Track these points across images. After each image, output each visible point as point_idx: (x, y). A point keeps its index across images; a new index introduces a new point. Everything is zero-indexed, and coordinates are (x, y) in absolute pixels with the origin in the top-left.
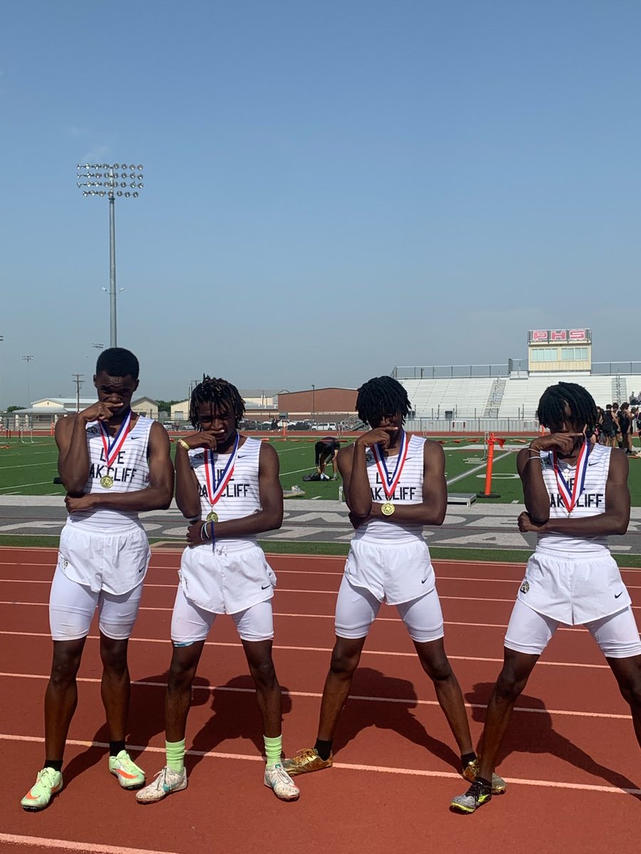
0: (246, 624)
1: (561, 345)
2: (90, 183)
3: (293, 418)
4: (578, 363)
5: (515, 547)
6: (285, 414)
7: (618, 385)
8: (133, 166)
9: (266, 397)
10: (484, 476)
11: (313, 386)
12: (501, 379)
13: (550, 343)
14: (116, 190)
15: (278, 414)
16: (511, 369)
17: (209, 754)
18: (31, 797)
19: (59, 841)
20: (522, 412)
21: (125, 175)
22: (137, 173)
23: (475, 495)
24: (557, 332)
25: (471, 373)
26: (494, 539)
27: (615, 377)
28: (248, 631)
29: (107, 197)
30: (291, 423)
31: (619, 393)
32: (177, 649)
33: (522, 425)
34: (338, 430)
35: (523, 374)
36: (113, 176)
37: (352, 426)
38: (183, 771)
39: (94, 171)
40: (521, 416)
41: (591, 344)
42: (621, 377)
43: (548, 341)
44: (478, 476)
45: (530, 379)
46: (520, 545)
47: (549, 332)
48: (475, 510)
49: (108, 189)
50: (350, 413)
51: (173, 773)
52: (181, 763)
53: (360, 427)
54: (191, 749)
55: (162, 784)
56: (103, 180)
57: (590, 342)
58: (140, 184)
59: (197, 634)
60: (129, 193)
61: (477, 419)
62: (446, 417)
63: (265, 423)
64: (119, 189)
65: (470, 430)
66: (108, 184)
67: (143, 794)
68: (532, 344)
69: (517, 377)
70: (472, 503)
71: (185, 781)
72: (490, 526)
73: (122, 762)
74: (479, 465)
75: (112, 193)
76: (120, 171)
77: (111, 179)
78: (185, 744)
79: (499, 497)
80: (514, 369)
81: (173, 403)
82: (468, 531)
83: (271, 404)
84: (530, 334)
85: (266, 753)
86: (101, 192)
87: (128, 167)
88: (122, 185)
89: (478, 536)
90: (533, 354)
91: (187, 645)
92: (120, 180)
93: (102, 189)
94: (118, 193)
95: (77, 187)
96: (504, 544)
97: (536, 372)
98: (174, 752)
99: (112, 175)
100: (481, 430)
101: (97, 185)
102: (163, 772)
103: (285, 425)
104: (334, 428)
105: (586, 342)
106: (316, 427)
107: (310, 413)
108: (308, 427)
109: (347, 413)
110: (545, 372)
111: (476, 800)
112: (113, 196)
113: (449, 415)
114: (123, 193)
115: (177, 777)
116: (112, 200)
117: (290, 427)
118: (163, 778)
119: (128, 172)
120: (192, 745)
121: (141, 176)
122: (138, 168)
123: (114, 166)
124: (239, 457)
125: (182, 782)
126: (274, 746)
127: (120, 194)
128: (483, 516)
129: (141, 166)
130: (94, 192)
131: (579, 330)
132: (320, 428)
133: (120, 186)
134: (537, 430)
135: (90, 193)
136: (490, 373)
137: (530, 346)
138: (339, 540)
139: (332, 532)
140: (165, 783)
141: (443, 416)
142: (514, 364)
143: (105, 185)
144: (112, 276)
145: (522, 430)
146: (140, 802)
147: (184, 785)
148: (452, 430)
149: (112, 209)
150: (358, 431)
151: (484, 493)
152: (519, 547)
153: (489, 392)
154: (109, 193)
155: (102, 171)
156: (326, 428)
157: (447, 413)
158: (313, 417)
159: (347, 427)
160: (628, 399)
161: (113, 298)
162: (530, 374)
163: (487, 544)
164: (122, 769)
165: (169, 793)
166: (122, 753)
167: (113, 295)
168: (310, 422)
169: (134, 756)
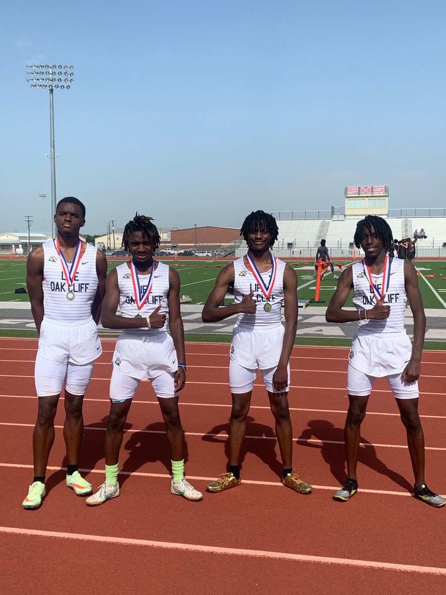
0: (162, 387)
1: (368, 197)
2: (36, 79)
3: (182, 248)
4: (379, 209)
5: (335, 336)
6: (176, 245)
7: (406, 225)
8: (66, 66)
9: (163, 233)
10: (314, 288)
11: (196, 225)
12: (326, 220)
13: (360, 195)
14: (54, 84)
15: (171, 245)
16: (333, 213)
17: (134, 474)
18: (27, 500)
19: (36, 531)
20: (340, 244)
21: (61, 73)
22: (70, 72)
23: (309, 301)
24: (365, 188)
25: (305, 217)
26: (321, 331)
27: (404, 219)
28: (163, 391)
29: (48, 88)
30: (180, 251)
31: (406, 230)
32: (114, 404)
33: (340, 253)
34: (213, 256)
35: (341, 217)
36: (52, 74)
37: (223, 254)
38: (116, 485)
39: (38, 70)
40: (340, 246)
41: (388, 196)
42: (408, 219)
43: (359, 194)
44: (310, 288)
45: (346, 220)
46: (338, 335)
47: (359, 188)
48: (308, 311)
49: (49, 83)
50: (221, 244)
51: (110, 486)
52: (115, 479)
53: (229, 254)
54: (121, 471)
55: (103, 493)
56: (45, 76)
57: (387, 195)
58: (71, 80)
59: (127, 394)
60: (63, 86)
61: (309, 249)
62: (288, 247)
63: (162, 251)
64: (56, 83)
65: (305, 256)
66: (49, 79)
67: (90, 500)
68: (347, 196)
69: (337, 219)
70: (306, 306)
71: (118, 491)
72: (318, 322)
73: (75, 479)
74: (311, 280)
75: (52, 86)
76: (57, 70)
77: (51, 76)
78: (118, 467)
79: (325, 302)
80: (335, 213)
81: (96, 237)
82: (304, 325)
83: (166, 238)
84: (346, 189)
85: (173, 471)
86: (44, 85)
87: (63, 67)
88: (58, 80)
89: (311, 329)
90: (349, 203)
91: (121, 402)
92: (57, 77)
93: (44, 83)
94: (56, 86)
95: (26, 81)
96: (328, 334)
97: (350, 215)
98: (111, 472)
99: (51, 72)
100: (312, 256)
101: (41, 80)
102: (104, 485)
103: (176, 252)
104: (210, 255)
105: (384, 195)
106: (197, 254)
107: (193, 244)
108: (192, 254)
109: (219, 244)
110: (356, 215)
111: (350, 493)
112: (52, 88)
113: (290, 246)
114: (60, 86)
115: (113, 488)
116: (52, 91)
117: (180, 254)
118: (104, 490)
119: (63, 71)
120: (122, 468)
121: (72, 74)
122: (70, 68)
123: (53, 66)
124: (155, 277)
125: (117, 491)
126: (178, 466)
127: (57, 86)
128: (314, 315)
129: (72, 66)
130: (39, 85)
131: (380, 186)
132: (201, 255)
133: (57, 81)
134: (350, 256)
135: (35, 86)
136: (318, 216)
137: (346, 197)
138: (216, 332)
139: (211, 327)
140: (105, 492)
141: (286, 246)
142: (335, 210)
143: (46, 79)
144: (52, 146)
145: (340, 256)
146: (89, 505)
147: (117, 493)
148: (292, 256)
149: (51, 97)
150: (227, 257)
151: (314, 299)
152: (338, 336)
153: (318, 230)
154: (49, 86)
155: (44, 70)
156: (205, 255)
157: (289, 244)
158: (196, 247)
159: (219, 254)
160: (413, 234)
161: (53, 161)
162: (346, 217)
163: (317, 334)
164: (76, 483)
165: (108, 499)
166: (76, 473)
167: (53, 159)
168: (194, 250)
169: (84, 475)
